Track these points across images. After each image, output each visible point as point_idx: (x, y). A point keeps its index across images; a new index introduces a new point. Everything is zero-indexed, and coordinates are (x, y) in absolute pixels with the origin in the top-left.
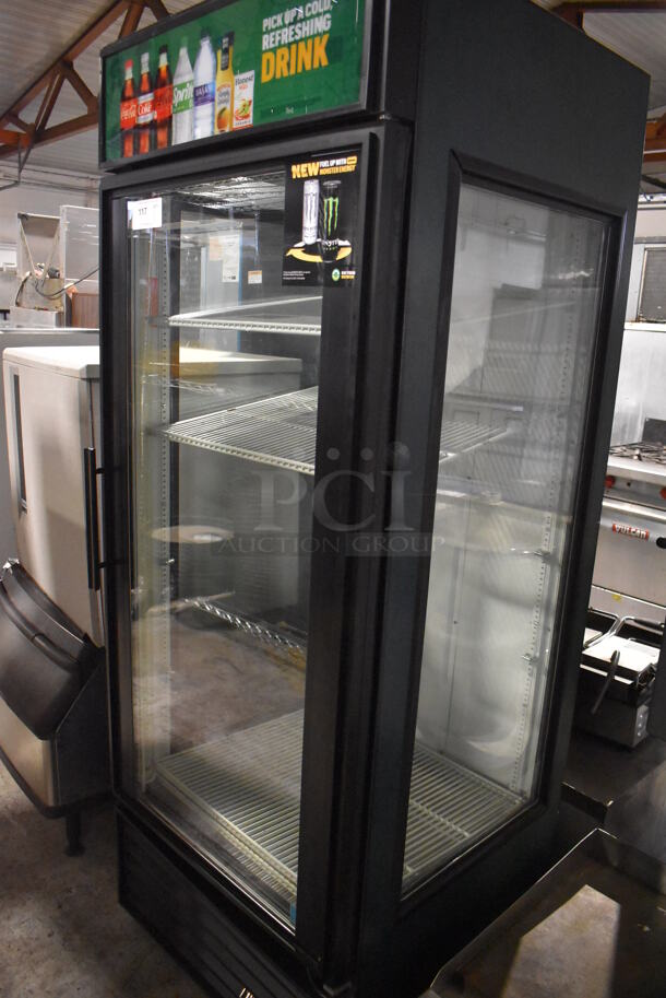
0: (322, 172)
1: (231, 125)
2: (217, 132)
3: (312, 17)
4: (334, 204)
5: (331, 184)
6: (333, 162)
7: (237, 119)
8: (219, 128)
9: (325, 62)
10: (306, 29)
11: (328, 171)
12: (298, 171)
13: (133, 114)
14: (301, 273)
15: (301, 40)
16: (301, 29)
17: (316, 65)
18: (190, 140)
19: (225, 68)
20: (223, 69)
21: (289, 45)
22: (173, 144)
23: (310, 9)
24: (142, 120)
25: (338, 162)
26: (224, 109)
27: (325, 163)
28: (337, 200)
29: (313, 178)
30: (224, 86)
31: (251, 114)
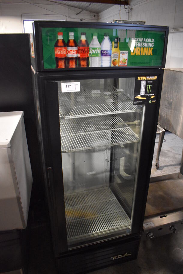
0: (147, 79)
1: (119, 64)
2: (112, 66)
3: (148, 42)
4: (150, 86)
5: (150, 82)
6: (150, 77)
7: (121, 63)
8: (113, 64)
9: (152, 54)
11: (149, 79)
12: (139, 78)
13: (65, 53)
14: (139, 102)
15: (144, 47)
16: (145, 44)
17: (149, 54)
20: (115, 48)
21: (141, 47)
22: (90, 67)
23: (147, 40)
24: (70, 56)
25: (152, 77)
26: (116, 59)
27: (148, 77)
28: (151, 86)
29: (145, 80)
30: (116, 53)
31: (127, 63)
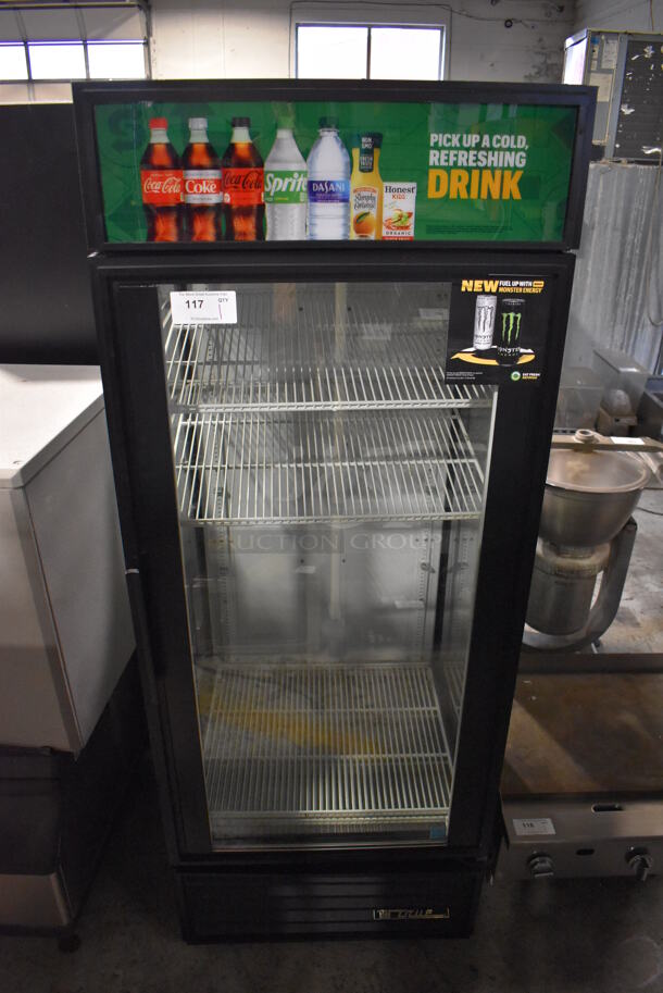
0: (501, 290)
1: (380, 231)
2: (354, 236)
3: (500, 149)
4: (515, 318)
5: (514, 301)
6: (515, 283)
7: (388, 227)
8: (357, 232)
9: (517, 195)
10: (494, 159)
11: (508, 290)
12: (466, 285)
13: (176, 189)
14: (469, 374)
15: (486, 167)
16: (487, 157)
17: (506, 196)
18: (304, 238)
19: (365, 170)
20: (362, 170)
21: (469, 169)
22: (268, 238)
23: (498, 141)
24: (194, 199)
25: (522, 284)
26: (366, 214)
27: (506, 283)
28: (519, 316)
29: (490, 293)
30: (365, 189)
31: (412, 227)
